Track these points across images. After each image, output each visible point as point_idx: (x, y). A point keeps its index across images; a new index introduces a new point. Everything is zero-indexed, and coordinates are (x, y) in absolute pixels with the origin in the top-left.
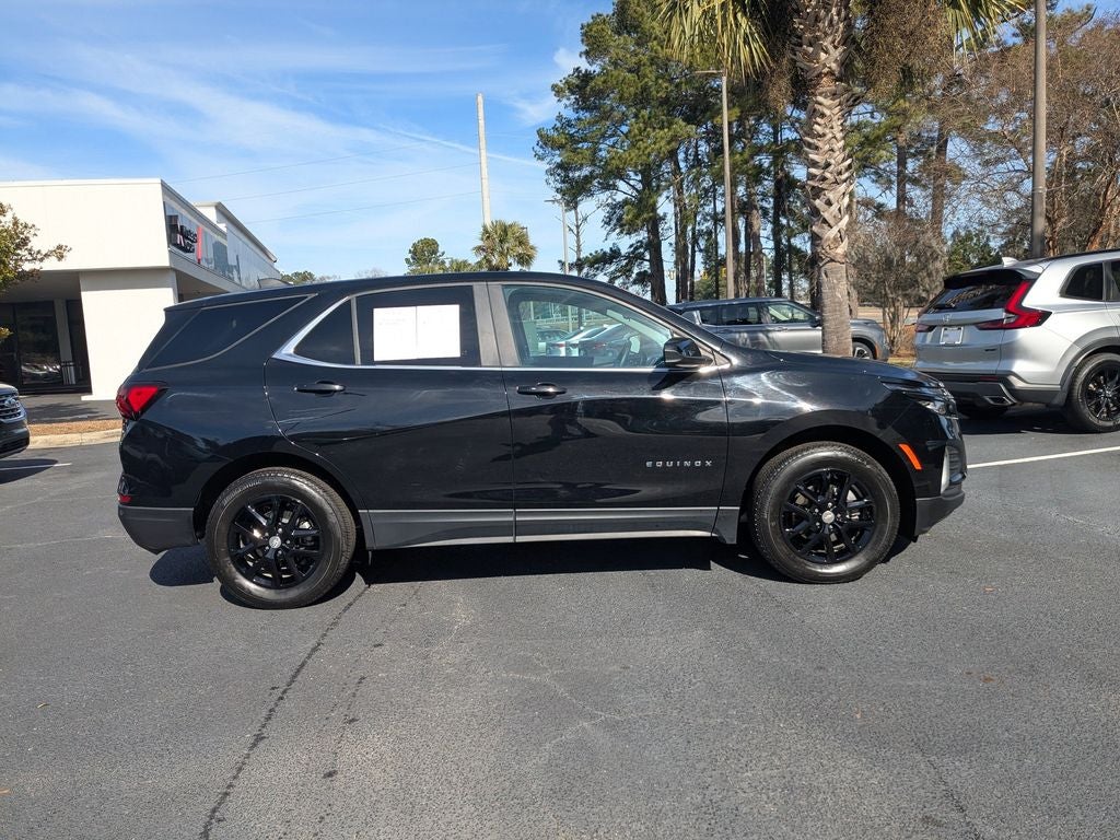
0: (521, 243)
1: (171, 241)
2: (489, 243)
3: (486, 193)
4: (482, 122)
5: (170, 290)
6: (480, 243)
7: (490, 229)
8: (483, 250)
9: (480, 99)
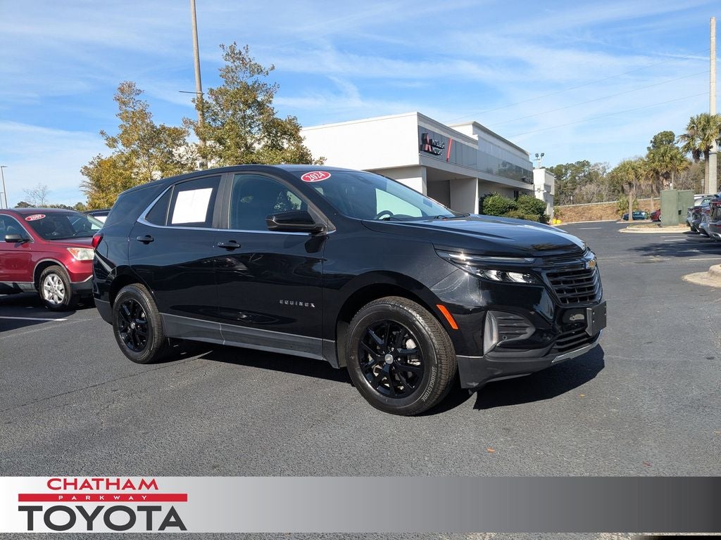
1: (421, 148)
2: (694, 131)
3: (713, 94)
4: (713, 39)
5: (421, 179)
6: (686, 132)
7: (695, 121)
8: (688, 137)
9: (713, 21)
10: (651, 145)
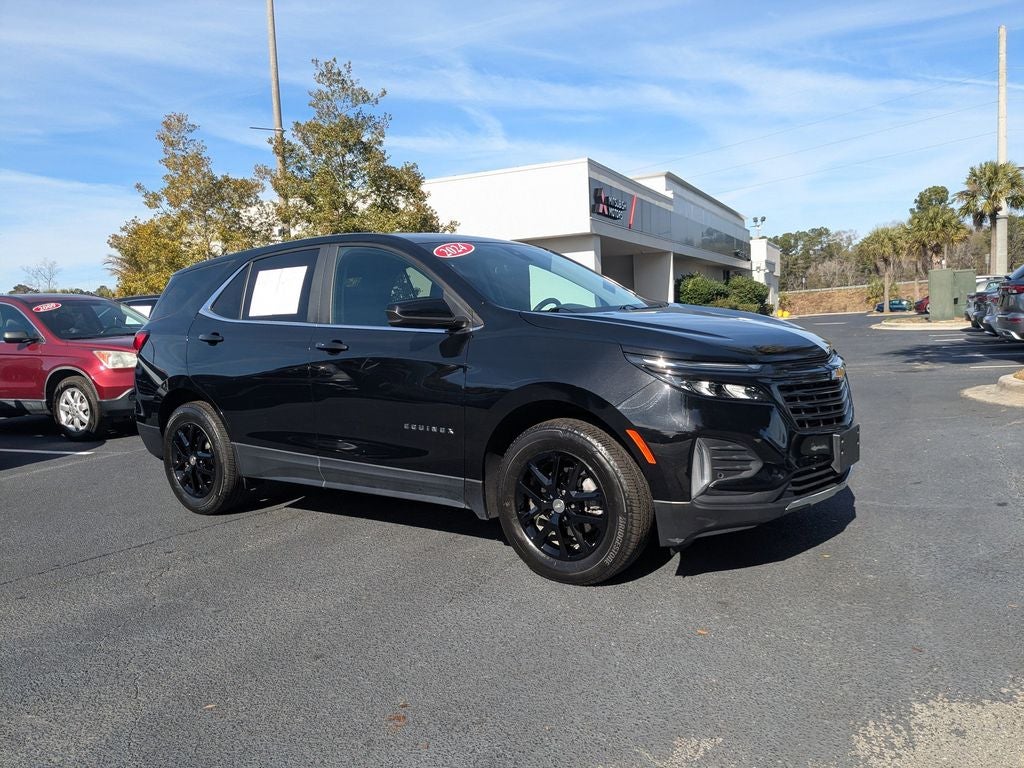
0: (1013, 185)
1: (593, 210)
2: (976, 187)
4: (1003, 56)
5: (592, 253)
6: (965, 188)
7: (978, 172)
8: (967, 195)
9: (1003, 32)
10: (914, 206)
